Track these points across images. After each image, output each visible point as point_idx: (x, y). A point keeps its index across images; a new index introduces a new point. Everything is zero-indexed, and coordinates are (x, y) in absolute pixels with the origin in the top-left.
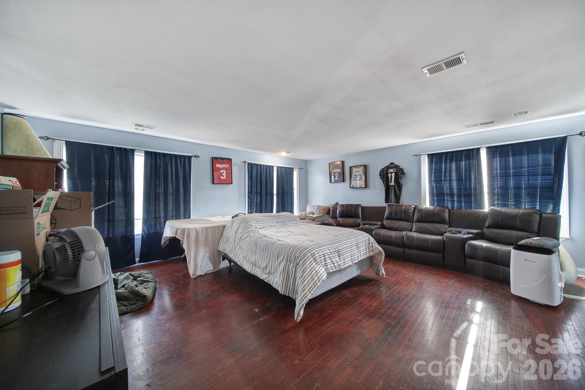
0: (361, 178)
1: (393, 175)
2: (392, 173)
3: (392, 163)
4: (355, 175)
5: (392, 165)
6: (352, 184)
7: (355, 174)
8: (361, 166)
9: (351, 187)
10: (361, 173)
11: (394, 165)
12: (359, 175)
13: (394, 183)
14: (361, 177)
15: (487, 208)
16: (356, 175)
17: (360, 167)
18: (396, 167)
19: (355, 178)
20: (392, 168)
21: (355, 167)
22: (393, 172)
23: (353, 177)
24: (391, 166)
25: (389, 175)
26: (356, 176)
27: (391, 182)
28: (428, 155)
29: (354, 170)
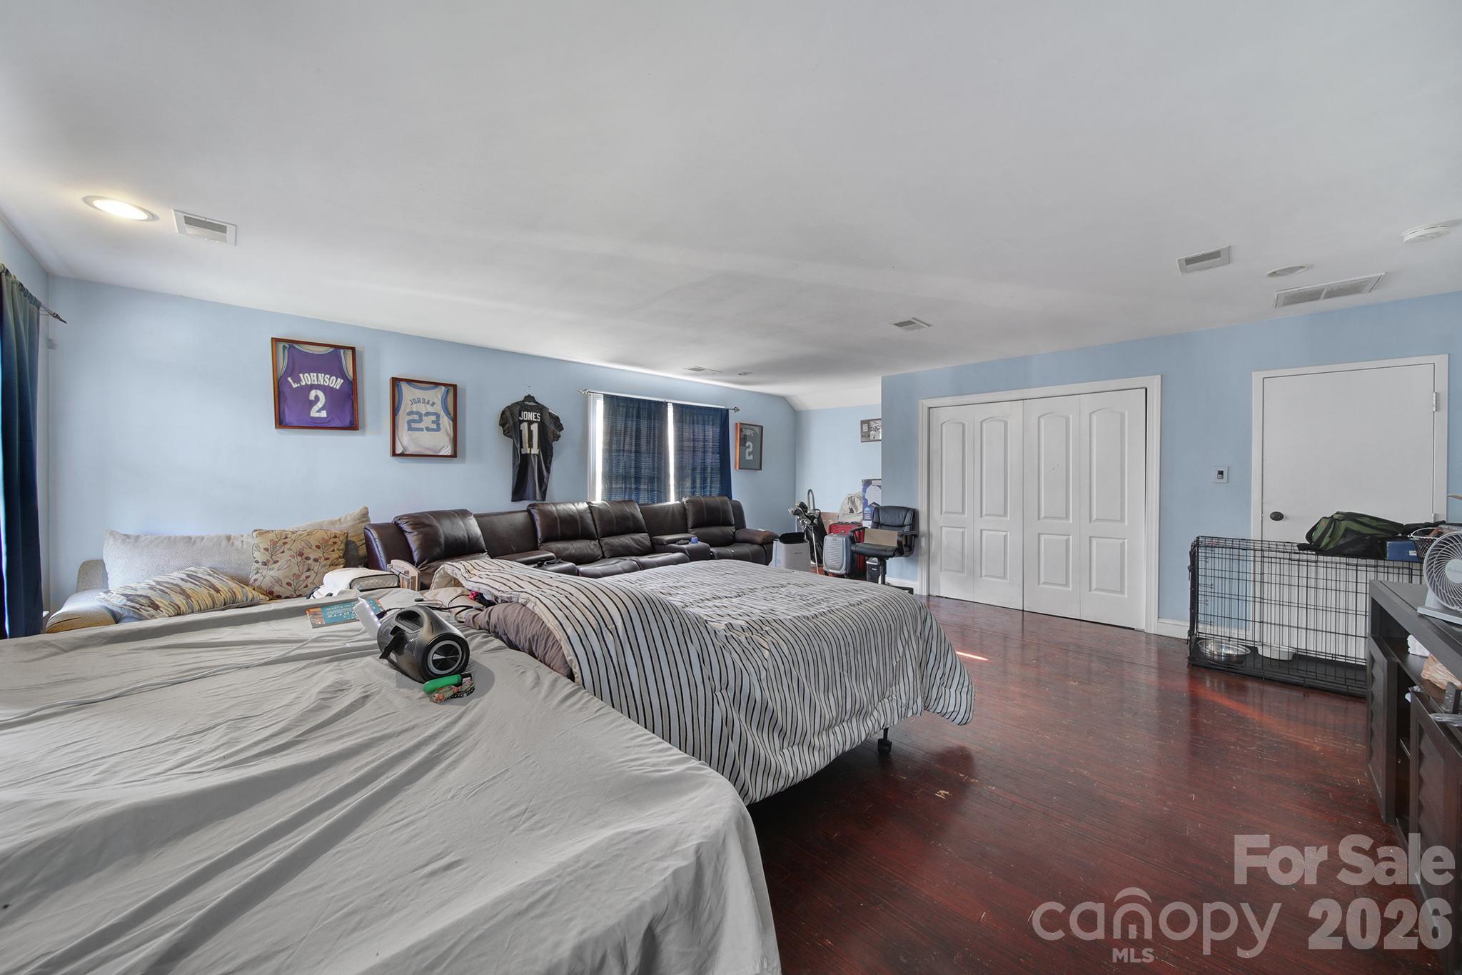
0: (438, 425)
1: (535, 427)
2: (530, 423)
3: (529, 396)
4: (411, 413)
5: (529, 403)
6: (399, 439)
7: (415, 410)
8: (437, 384)
9: (399, 451)
10: (438, 408)
11: (536, 403)
12: (427, 414)
13: (538, 448)
14: (437, 422)
15: (672, 500)
16: (417, 413)
17: (433, 388)
18: (540, 409)
19: (414, 421)
20: (530, 409)
21: (409, 381)
22: (535, 422)
23: (403, 418)
24: (527, 403)
25: (522, 425)
26: (416, 417)
27: (531, 446)
28: (606, 396)
29: (408, 392)
